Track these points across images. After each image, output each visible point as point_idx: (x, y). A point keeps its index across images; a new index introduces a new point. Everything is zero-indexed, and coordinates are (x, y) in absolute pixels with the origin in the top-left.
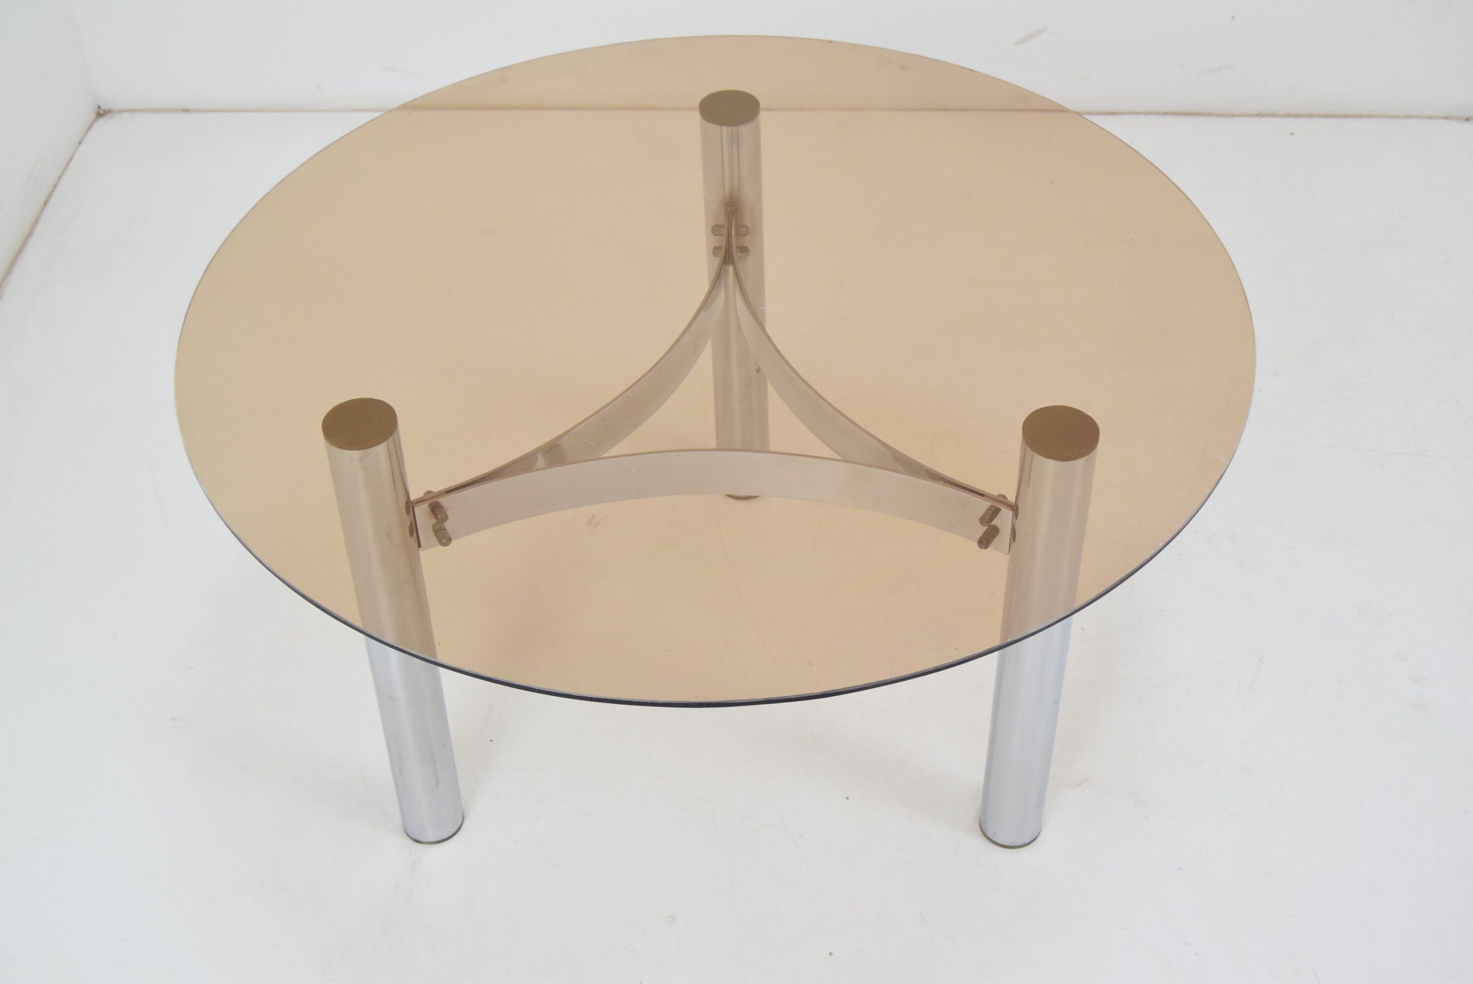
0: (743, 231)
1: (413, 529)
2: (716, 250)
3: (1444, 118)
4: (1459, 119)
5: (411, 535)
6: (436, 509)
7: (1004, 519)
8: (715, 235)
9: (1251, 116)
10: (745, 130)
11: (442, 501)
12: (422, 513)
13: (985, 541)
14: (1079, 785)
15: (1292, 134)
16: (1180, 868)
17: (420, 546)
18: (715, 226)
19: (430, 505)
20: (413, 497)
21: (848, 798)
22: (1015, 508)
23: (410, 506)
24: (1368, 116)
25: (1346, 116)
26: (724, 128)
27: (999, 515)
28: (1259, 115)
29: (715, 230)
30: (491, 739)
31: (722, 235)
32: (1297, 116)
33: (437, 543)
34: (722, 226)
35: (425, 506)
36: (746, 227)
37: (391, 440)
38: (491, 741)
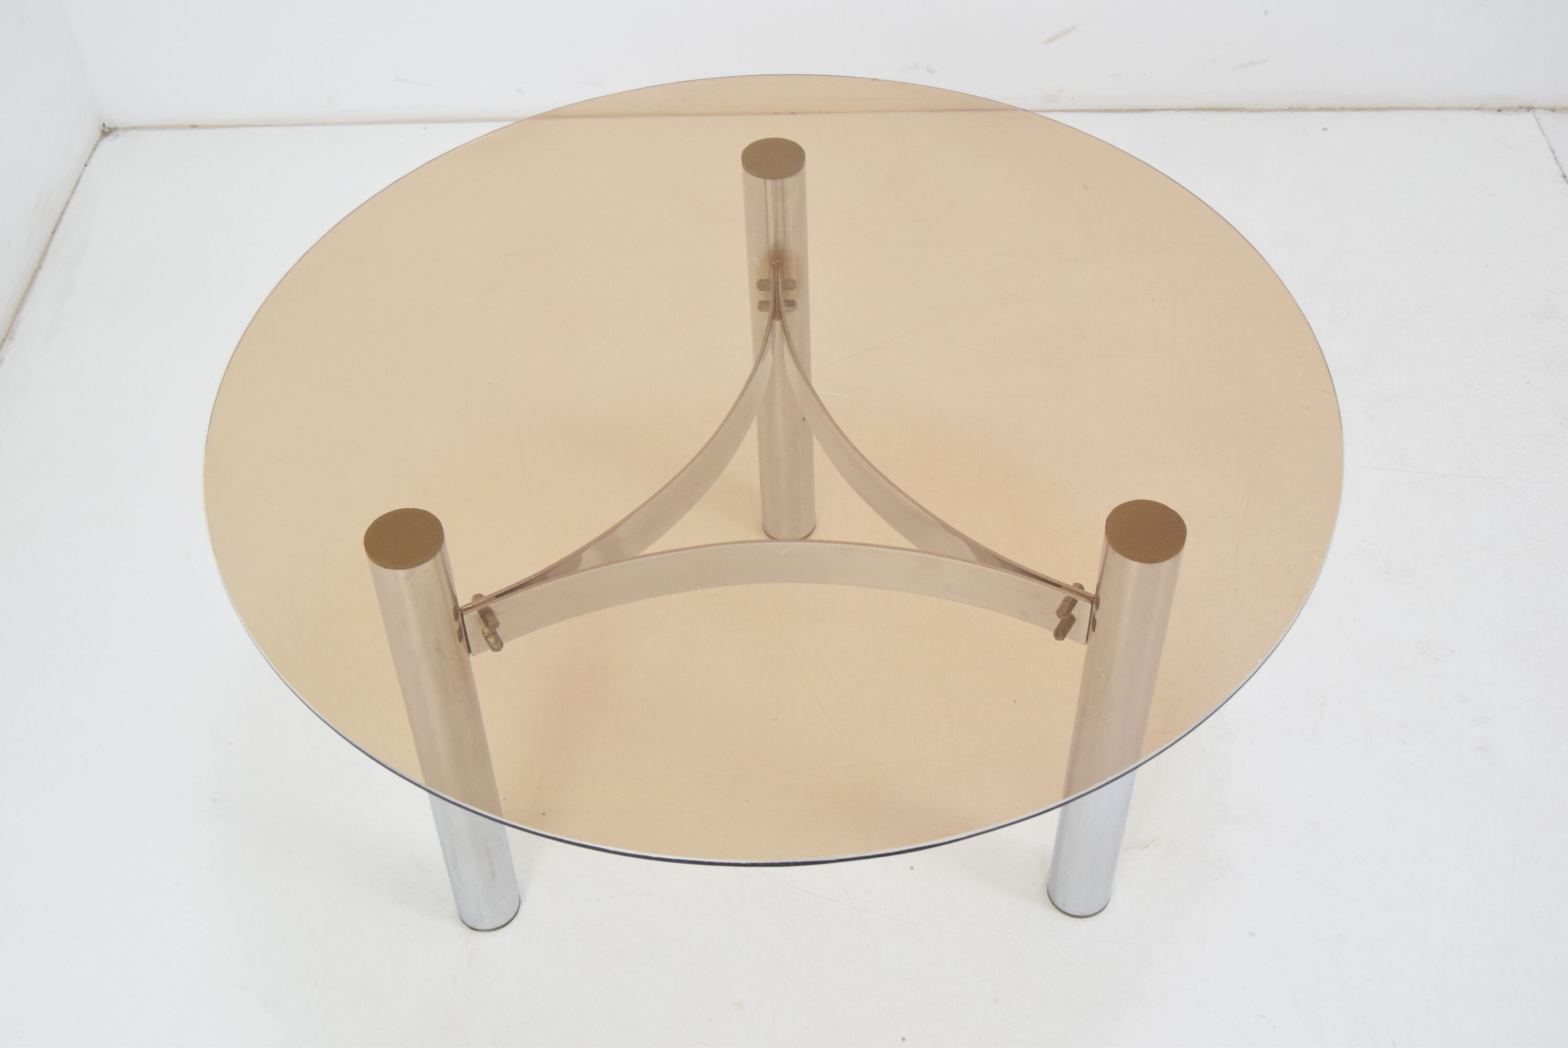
0: (790, 285)
1: (462, 634)
2: (762, 305)
3: (1476, 109)
4: (1491, 109)
5: (460, 639)
6: (486, 615)
7: (1082, 610)
8: (760, 290)
9: (1283, 110)
10: (789, 182)
11: (493, 606)
12: (472, 620)
13: (1061, 633)
14: (1146, 847)
15: (1325, 129)
16: (1253, 934)
17: (470, 651)
18: (761, 281)
19: (480, 612)
20: (462, 603)
21: (912, 868)
22: (1094, 601)
23: (458, 613)
24: (1400, 109)
25: (1378, 109)
26: (769, 182)
27: (1077, 606)
28: (1290, 109)
29: (762, 285)
30: (543, 812)
31: (769, 290)
32: (1328, 109)
33: (489, 648)
34: (768, 281)
35: (475, 613)
36: (793, 281)
37: (438, 556)
38: (544, 814)
